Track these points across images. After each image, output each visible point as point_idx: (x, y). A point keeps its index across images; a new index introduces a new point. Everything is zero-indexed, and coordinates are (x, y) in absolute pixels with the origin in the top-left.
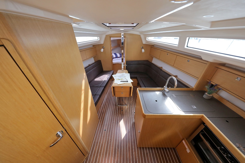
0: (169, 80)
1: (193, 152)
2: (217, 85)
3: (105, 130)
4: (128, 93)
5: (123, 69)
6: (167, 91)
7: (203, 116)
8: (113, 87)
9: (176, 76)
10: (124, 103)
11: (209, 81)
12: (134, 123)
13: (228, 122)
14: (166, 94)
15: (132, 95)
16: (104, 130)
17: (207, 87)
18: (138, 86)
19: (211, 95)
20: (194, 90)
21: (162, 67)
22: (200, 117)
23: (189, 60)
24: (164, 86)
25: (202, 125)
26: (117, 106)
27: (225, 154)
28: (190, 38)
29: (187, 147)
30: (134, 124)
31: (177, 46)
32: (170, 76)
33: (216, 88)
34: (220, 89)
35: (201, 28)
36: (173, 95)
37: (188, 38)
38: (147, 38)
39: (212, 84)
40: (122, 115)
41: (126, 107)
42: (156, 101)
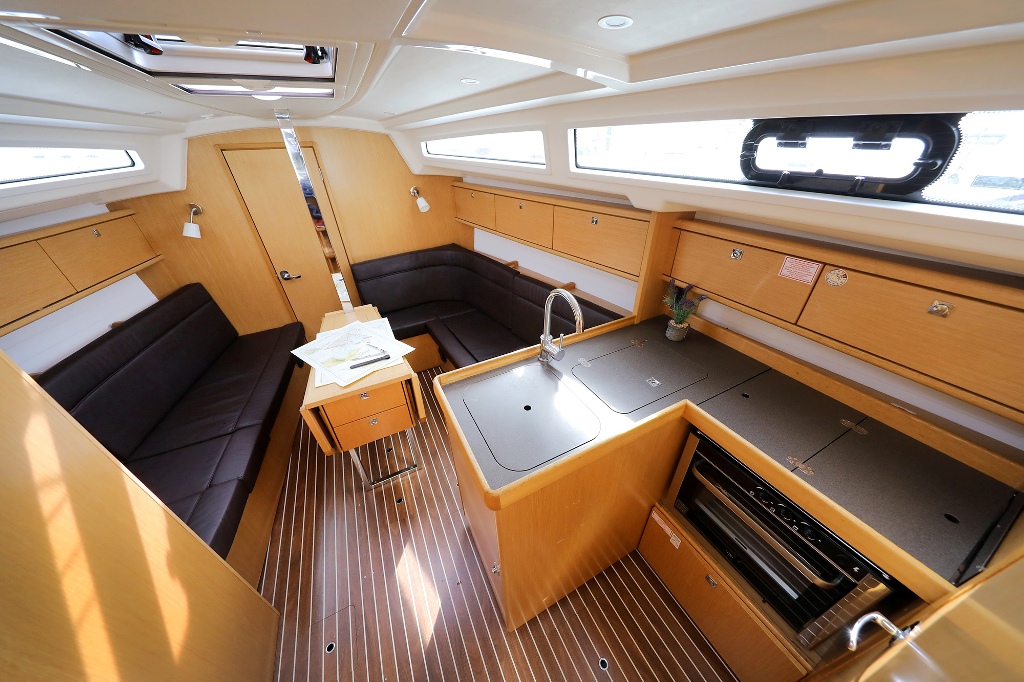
0: (552, 305)
1: (690, 539)
2: (691, 287)
3: (330, 648)
4: (405, 411)
5: (347, 306)
6: (555, 353)
7: (686, 406)
8: (316, 411)
9: (571, 287)
10: (401, 460)
11: (668, 279)
12: (469, 529)
13: (747, 397)
14: (554, 364)
15: (422, 414)
16: (324, 649)
17: (668, 300)
18: (445, 361)
19: (685, 325)
20: (636, 322)
21: (516, 263)
22: (680, 414)
23: (596, 217)
24: (542, 337)
25: (691, 435)
26: (368, 490)
27: (772, 506)
28: (578, 130)
29: (668, 530)
30: (469, 536)
31: (544, 167)
32: (551, 288)
33: (689, 296)
34: (701, 298)
35: (604, 86)
36: (580, 360)
37: (571, 132)
38: (423, 144)
39: (677, 287)
40: (404, 522)
41: (414, 478)
42: (528, 408)
